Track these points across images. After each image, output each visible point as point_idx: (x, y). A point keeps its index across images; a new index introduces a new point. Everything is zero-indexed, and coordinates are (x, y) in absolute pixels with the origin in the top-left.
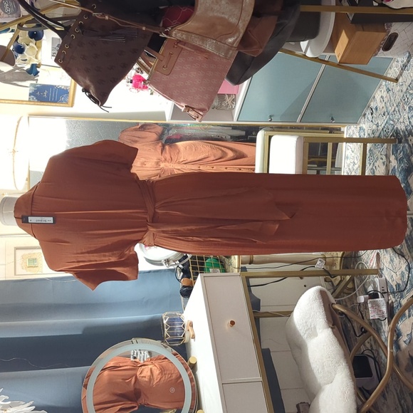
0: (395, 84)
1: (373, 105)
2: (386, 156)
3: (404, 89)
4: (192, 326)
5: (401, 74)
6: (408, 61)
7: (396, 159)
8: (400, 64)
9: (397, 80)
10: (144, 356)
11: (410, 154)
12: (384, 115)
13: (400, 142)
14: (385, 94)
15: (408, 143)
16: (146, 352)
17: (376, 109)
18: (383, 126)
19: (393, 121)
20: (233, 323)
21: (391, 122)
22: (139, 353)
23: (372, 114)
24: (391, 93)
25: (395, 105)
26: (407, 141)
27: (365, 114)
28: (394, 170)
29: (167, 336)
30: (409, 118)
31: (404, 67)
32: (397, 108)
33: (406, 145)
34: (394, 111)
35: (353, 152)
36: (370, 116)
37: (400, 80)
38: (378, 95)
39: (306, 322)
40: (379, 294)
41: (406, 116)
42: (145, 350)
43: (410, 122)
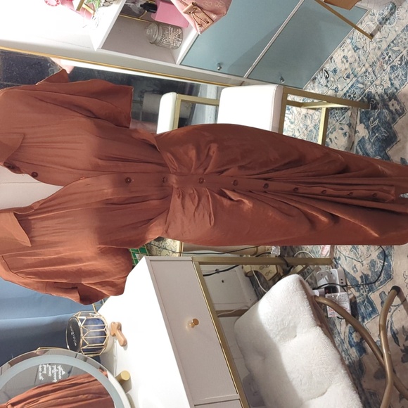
0: (368, 40)
1: (329, 66)
2: (350, 125)
3: (384, 46)
4: (120, 329)
5: (379, 29)
6: (392, 14)
7: (367, 127)
8: (377, 17)
9: (372, 36)
10: (57, 373)
11: (391, 121)
12: (348, 77)
13: (374, 108)
14: (350, 54)
15: (388, 109)
16: (59, 367)
17: (335, 71)
18: (345, 90)
19: (363, 84)
20: (196, 322)
21: (361, 86)
22: (50, 369)
23: (327, 78)
24: (361, 52)
25: (367, 65)
26: (386, 106)
27: (315, 78)
28: (362, 141)
29: (84, 344)
30: (390, 79)
31: (384, 20)
32: (370, 70)
33: (386, 111)
34: (365, 73)
35: (292, 123)
36: (323, 81)
37: (378, 36)
38: (338, 55)
39: (282, 320)
40: (338, 287)
41: (386, 78)
42: (57, 365)
43: (392, 84)
